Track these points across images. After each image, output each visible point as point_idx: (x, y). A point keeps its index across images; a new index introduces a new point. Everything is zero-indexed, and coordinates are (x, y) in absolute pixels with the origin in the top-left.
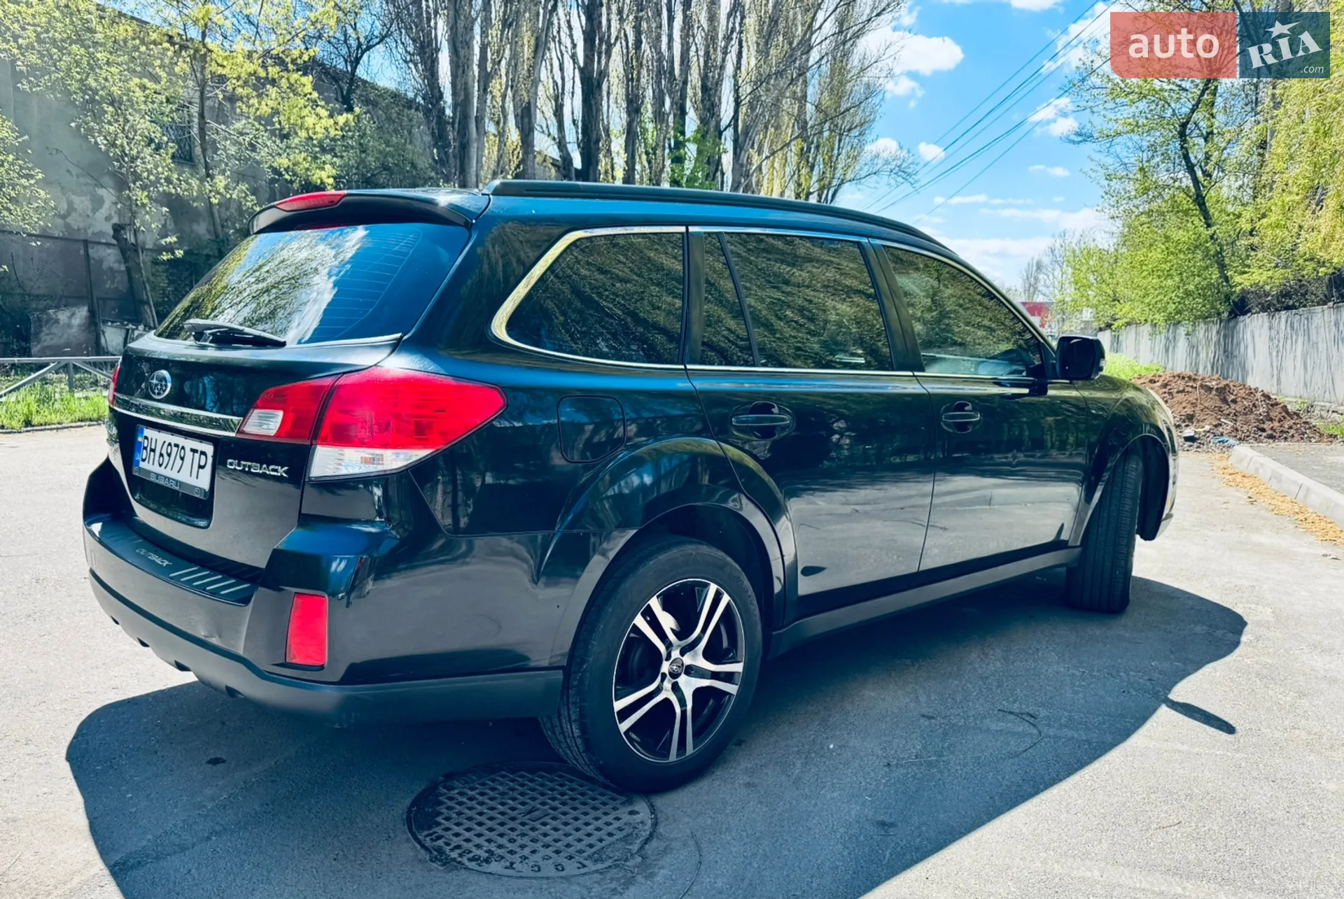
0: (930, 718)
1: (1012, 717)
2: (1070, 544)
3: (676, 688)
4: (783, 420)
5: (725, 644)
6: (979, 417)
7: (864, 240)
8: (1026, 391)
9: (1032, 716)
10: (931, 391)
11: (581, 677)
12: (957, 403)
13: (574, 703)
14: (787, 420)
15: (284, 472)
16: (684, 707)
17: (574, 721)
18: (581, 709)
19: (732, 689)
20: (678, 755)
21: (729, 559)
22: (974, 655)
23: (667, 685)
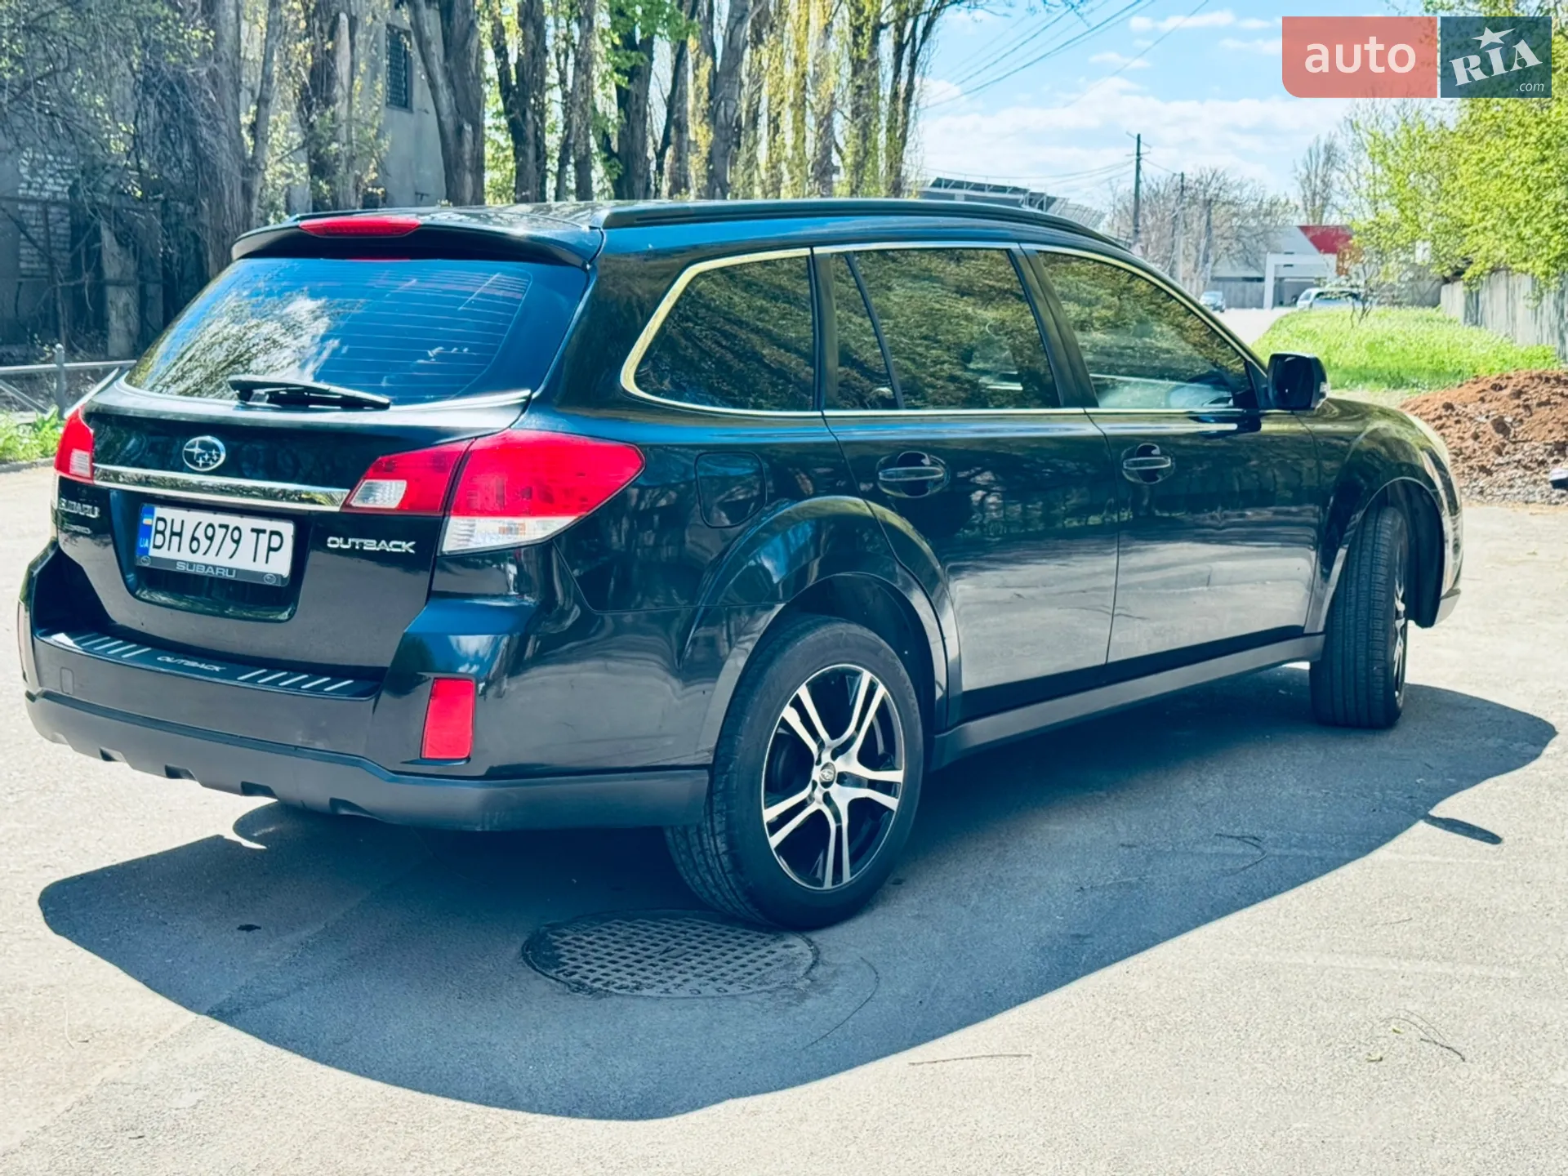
0: (1130, 846)
1: (1231, 840)
2: (1306, 631)
3: (827, 799)
4: (934, 473)
5: (881, 748)
6: (1168, 463)
7: (1014, 246)
8: (1233, 427)
9: (1255, 838)
10: (1108, 432)
11: (727, 779)
12: (1140, 446)
13: (720, 812)
14: (940, 473)
15: (411, 547)
16: (839, 823)
17: (720, 833)
18: (728, 816)
19: (891, 802)
20: (834, 883)
21: (882, 642)
22: (1187, 783)
23: (819, 794)
